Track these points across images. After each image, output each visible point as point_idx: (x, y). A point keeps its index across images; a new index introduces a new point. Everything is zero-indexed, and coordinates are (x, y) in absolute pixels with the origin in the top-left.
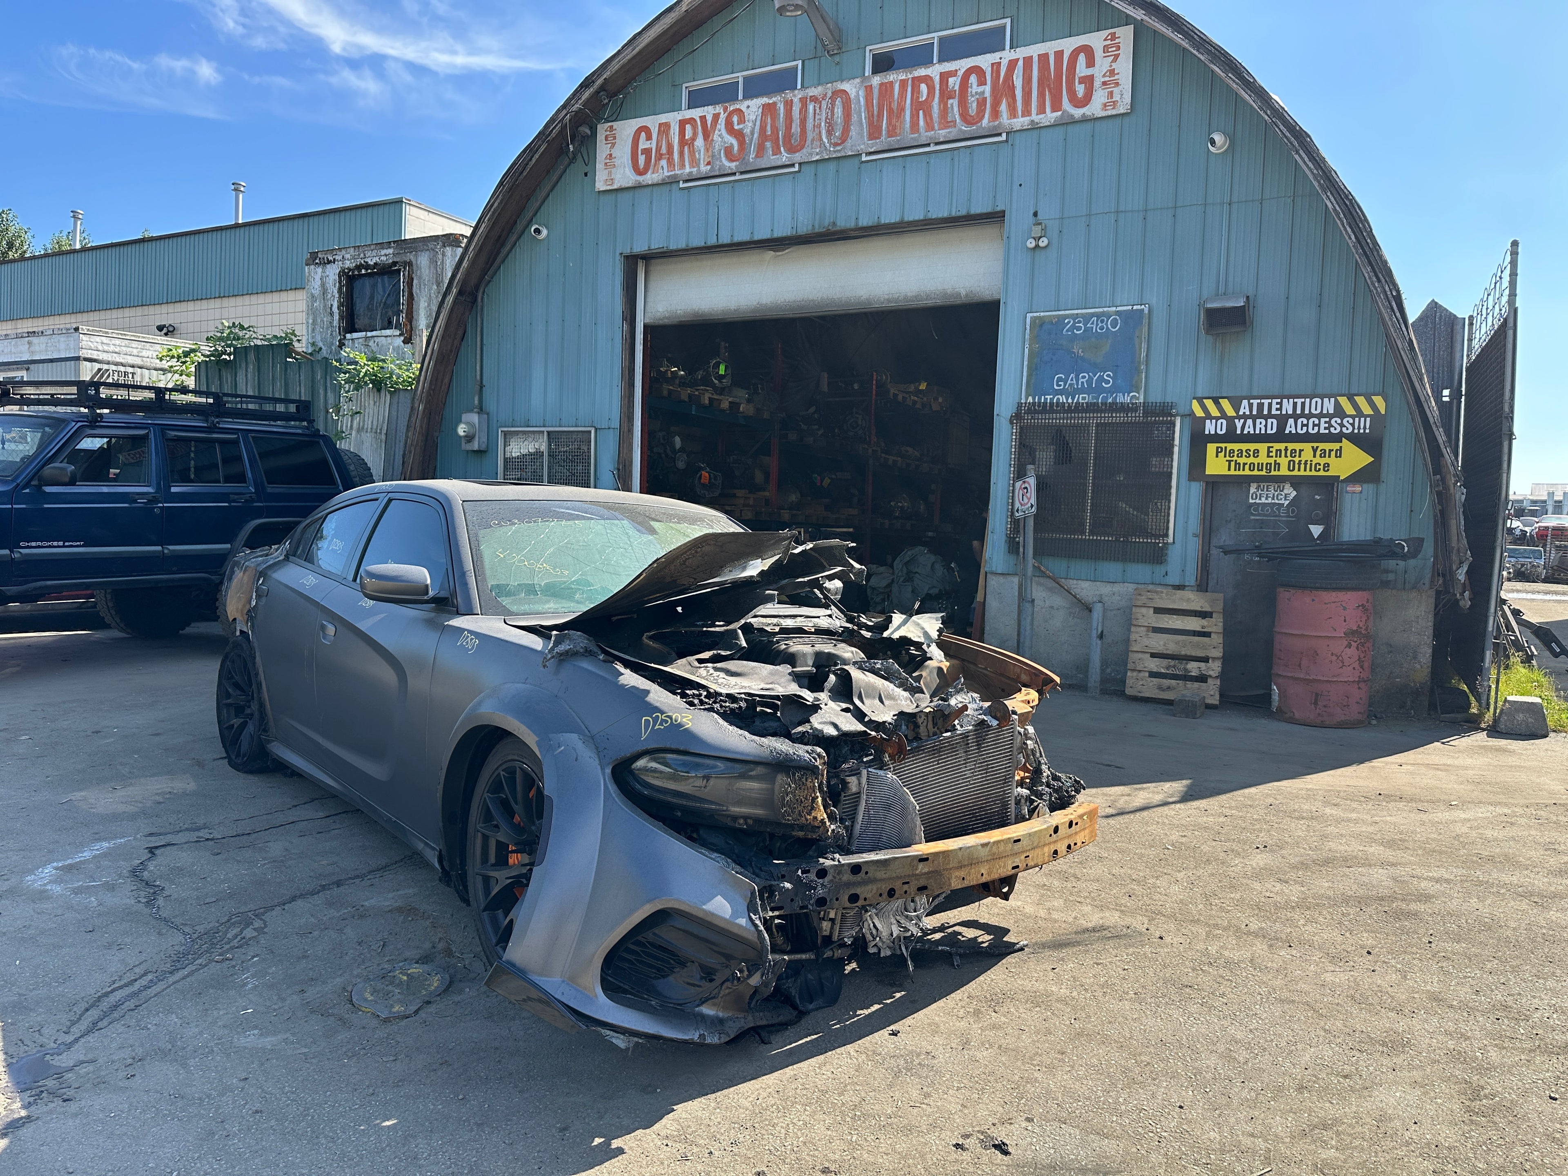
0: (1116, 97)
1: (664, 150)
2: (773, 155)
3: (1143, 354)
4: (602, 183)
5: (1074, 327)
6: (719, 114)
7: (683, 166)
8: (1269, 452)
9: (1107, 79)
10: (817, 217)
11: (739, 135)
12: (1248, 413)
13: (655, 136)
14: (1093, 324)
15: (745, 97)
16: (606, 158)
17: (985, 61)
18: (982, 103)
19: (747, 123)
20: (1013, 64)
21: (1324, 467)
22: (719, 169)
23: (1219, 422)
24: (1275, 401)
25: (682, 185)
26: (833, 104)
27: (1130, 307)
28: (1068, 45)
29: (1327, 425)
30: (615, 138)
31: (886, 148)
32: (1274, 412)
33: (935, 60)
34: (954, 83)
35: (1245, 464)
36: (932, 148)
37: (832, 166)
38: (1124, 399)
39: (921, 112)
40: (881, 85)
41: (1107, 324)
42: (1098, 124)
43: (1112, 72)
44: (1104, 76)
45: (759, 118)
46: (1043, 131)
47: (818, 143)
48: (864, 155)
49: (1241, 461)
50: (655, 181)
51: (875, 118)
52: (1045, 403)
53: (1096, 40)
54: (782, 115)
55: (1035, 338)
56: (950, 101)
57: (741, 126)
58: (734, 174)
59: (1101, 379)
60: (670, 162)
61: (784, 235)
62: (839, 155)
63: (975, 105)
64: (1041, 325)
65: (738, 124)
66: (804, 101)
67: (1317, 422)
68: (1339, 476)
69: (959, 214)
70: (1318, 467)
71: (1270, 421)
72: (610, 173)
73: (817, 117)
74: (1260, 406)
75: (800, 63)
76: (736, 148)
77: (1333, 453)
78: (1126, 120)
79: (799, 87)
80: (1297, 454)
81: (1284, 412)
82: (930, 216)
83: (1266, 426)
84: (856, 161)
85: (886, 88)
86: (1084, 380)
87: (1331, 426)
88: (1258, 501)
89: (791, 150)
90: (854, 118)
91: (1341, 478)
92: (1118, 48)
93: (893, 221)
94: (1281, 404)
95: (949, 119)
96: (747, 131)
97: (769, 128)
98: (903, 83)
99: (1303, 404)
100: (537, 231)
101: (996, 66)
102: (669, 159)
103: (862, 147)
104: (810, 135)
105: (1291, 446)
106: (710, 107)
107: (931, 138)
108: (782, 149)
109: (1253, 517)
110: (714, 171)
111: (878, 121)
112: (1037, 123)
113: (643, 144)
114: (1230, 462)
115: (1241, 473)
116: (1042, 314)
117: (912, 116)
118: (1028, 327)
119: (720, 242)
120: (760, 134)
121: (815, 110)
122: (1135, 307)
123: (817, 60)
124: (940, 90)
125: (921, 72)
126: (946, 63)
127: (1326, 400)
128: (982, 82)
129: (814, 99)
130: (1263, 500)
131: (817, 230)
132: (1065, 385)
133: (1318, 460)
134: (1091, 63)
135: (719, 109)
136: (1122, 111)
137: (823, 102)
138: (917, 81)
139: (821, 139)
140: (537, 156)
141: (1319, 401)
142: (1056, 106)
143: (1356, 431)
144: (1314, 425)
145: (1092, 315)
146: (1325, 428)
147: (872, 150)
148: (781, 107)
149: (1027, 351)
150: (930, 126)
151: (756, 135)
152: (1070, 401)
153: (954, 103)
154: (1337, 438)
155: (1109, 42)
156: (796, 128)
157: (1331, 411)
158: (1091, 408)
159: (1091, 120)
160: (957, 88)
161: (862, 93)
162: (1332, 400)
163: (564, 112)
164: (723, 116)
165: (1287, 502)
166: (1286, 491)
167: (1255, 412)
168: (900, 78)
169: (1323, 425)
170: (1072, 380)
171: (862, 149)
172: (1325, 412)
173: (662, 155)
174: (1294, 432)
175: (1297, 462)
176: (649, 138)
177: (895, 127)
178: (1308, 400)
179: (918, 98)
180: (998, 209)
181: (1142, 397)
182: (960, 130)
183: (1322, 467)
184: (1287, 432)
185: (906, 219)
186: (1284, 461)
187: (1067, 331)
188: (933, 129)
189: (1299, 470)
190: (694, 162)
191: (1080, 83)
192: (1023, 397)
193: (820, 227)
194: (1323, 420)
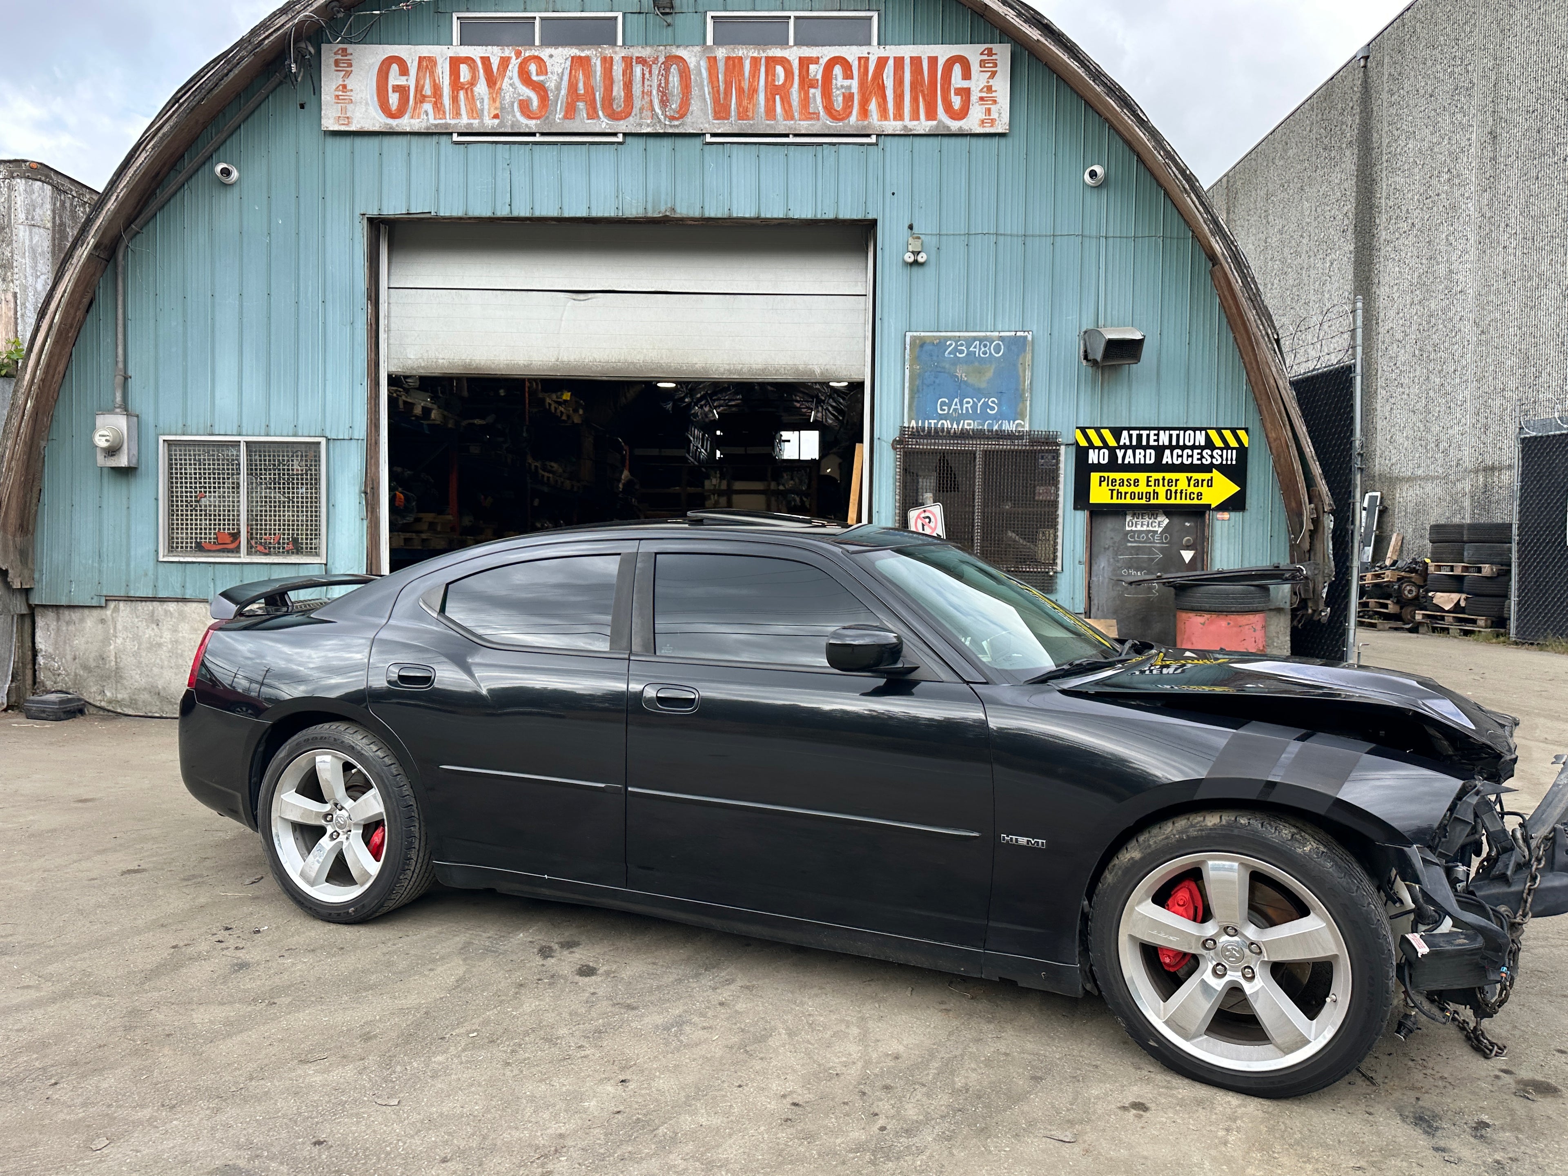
0: (994, 115)
1: (428, 90)
2: (588, 119)
3: (1027, 382)
4: (331, 121)
5: (956, 349)
6: (509, 58)
7: (458, 114)
8: (1148, 481)
9: (984, 95)
10: (650, 199)
11: (540, 89)
12: (1128, 443)
13: (413, 71)
14: (976, 349)
15: (545, 43)
16: (337, 89)
17: (852, 53)
18: (848, 98)
19: (549, 75)
20: (882, 62)
21: (1198, 496)
22: (512, 126)
23: (1102, 451)
24: (1153, 432)
25: (455, 138)
26: (667, 70)
27: (1013, 334)
28: (943, 52)
29: (1199, 456)
30: (350, 65)
31: (737, 132)
32: (1152, 443)
33: (791, 42)
34: (816, 71)
35: (1126, 493)
36: (791, 139)
37: (667, 143)
38: (1009, 426)
39: (778, 97)
40: (728, 58)
41: (990, 349)
42: (974, 141)
43: (989, 89)
44: (981, 91)
45: (567, 72)
46: (917, 140)
47: (649, 114)
48: (708, 136)
49: (1123, 490)
50: (416, 129)
51: (722, 96)
52: (930, 429)
53: (973, 52)
54: (598, 73)
55: (915, 359)
56: (812, 91)
57: (542, 78)
58: (534, 134)
59: (986, 405)
60: (438, 106)
61: (606, 215)
62: (677, 131)
63: (840, 99)
64: (922, 345)
65: (537, 75)
66: (628, 62)
67: (1190, 453)
68: (1210, 505)
69: (826, 217)
70: (1192, 496)
71: (1148, 451)
72: (344, 110)
73: (646, 82)
74: (1139, 437)
75: (620, 15)
76: (535, 103)
77: (1205, 483)
78: (1003, 141)
79: (620, 42)
80: (1174, 483)
81: (1161, 443)
82: (791, 215)
83: (1145, 456)
84: (698, 142)
85: (734, 64)
86: (969, 406)
87: (1202, 457)
88: (1134, 528)
89: (613, 116)
90: (695, 91)
91: (1213, 506)
92: (996, 65)
93: (747, 215)
94: (1158, 435)
95: (811, 111)
96: (551, 85)
97: (581, 85)
98: (755, 61)
99: (1178, 436)
100: (226, 172)
101: (863, 61)
102: (435, 103)
103: (707, 125)
104: (638, 103)
105: (1168, 476)
106: (495, 48)
107: (790, 128)
108: (600, 113)
109: (1129, 544)
110: (505, 126)
111: (725, 99)
112: (911, 130)
113: (395, 78)
114: (1112, 490)
115: (1123, 501)
116: (923, 334)
117: (767, 100)
118: (908, 347)
119: (515, 214)
120: (569, 91)
121: (643, 75)
122: (1019, 334)
123: (643, 16)
124: (800, 76)
125: (776, 52)
126: (805, 48)
127: (1198, 432)
128: (848, 75)
129: (641, 61)
130: (1139, 528)
131: (650, 215)
132: (949, 409)
133: (1192, 489)
134: (967, 75)
135: (508, 52)
136: (1000, 131)
137: (654, 66)
138: (771, 62)
139: (653, 110)
140: (236, 71)
141: (1192, 433)
142: (931, 114)
143: (1224, 462)
144: (1188, 456)
145: (975, 339)
146: (1198, 459)
147: (719, 131)
148: (597, 64)
149: (907, 372)
150: (788, 114)
151: (563, 92)
152: (955, 426)
153: (816, 93)
154: (1208, 469)
155: (985, 57)
156: (618, 91)
157: (1203, 443)
158: (978, 435)
159: (966, 135)
160: (819, 77)
161: (703, 64)
162: (1203, 432)
163: (284, 19)
164: (514, 63)
165: (1160, 530)
166: (1159, 519)
167: (1134, 443)
168: (751, 54)
169: (1196, 456)
170: (956, 405)
171: (706, 128)
172: (1197, 444)
173: (424, 97)
174: (1170, 462)
175: (1173, 491)
176: (404, 71)
177: (746, 110)
178: (1182, 432)
179: (774, 80)
180: (870, 217)
181: (1027, 425)
182: (825, 124)
183: (1195, 496)
184: (1164, 462)
185: (763, 215)
186: (1161, 490)
187: (950, 353)
188: (792, 118)
189: (1176, 499)
190: (474, 112)
191: (956, 94)
192: (906, 420)
193: (654, 212)
194: (1196, 451)
